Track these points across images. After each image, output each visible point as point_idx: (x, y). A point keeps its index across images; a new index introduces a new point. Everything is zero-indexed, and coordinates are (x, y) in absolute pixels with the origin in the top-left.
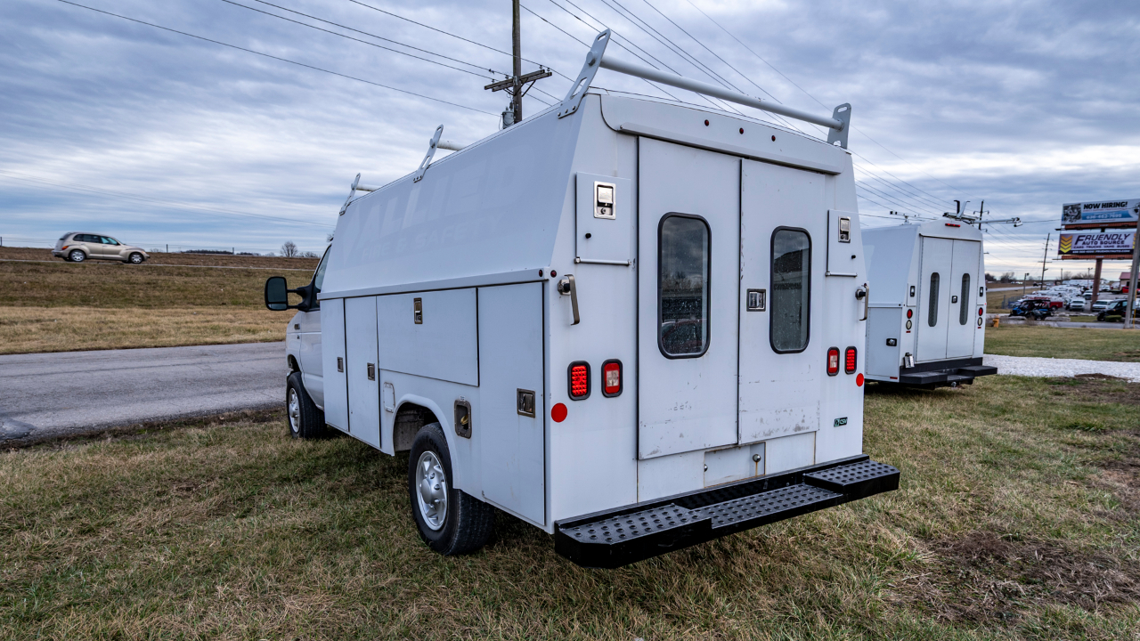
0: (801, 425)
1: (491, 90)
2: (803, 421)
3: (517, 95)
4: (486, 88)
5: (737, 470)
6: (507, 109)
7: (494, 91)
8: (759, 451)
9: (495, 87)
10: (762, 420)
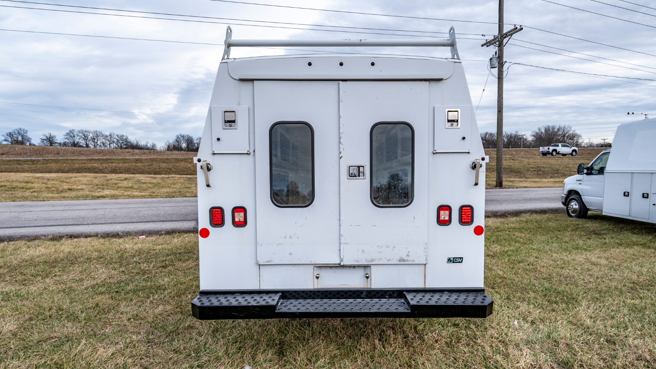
0: (405, 258)
1: (486, 46)
2: (408, 256)
3: (501, 46)
4: (482, 46)
5: (353, 281)
6: (493, 56)
7: (487, 46)
8: (368, 271)
9: (488, 44)
10: (363, 251)
